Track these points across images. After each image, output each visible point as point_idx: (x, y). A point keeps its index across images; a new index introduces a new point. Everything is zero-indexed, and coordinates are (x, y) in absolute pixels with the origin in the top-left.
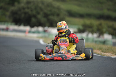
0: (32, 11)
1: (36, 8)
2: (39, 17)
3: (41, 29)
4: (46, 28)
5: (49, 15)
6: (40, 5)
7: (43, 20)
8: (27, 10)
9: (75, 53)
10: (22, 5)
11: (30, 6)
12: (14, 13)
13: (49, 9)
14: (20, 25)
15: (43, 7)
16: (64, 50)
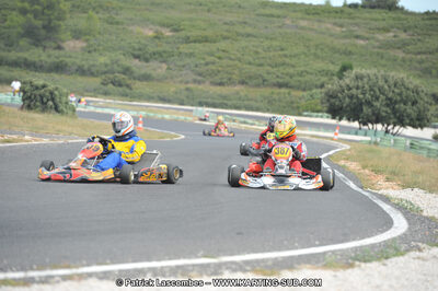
0: (364, 94)
1: (371, 90)
2: (377, 104)
3: (379, 127)
4: (390, 127)
5: (396, 102)
6: (381, 83)
7: (385, 110)
8: (354, 91)
10: (347, 81)
11: (360, 84)
12: (331, 96)
13: (396, 90)
14: (340, 120)
15: (386, 87)
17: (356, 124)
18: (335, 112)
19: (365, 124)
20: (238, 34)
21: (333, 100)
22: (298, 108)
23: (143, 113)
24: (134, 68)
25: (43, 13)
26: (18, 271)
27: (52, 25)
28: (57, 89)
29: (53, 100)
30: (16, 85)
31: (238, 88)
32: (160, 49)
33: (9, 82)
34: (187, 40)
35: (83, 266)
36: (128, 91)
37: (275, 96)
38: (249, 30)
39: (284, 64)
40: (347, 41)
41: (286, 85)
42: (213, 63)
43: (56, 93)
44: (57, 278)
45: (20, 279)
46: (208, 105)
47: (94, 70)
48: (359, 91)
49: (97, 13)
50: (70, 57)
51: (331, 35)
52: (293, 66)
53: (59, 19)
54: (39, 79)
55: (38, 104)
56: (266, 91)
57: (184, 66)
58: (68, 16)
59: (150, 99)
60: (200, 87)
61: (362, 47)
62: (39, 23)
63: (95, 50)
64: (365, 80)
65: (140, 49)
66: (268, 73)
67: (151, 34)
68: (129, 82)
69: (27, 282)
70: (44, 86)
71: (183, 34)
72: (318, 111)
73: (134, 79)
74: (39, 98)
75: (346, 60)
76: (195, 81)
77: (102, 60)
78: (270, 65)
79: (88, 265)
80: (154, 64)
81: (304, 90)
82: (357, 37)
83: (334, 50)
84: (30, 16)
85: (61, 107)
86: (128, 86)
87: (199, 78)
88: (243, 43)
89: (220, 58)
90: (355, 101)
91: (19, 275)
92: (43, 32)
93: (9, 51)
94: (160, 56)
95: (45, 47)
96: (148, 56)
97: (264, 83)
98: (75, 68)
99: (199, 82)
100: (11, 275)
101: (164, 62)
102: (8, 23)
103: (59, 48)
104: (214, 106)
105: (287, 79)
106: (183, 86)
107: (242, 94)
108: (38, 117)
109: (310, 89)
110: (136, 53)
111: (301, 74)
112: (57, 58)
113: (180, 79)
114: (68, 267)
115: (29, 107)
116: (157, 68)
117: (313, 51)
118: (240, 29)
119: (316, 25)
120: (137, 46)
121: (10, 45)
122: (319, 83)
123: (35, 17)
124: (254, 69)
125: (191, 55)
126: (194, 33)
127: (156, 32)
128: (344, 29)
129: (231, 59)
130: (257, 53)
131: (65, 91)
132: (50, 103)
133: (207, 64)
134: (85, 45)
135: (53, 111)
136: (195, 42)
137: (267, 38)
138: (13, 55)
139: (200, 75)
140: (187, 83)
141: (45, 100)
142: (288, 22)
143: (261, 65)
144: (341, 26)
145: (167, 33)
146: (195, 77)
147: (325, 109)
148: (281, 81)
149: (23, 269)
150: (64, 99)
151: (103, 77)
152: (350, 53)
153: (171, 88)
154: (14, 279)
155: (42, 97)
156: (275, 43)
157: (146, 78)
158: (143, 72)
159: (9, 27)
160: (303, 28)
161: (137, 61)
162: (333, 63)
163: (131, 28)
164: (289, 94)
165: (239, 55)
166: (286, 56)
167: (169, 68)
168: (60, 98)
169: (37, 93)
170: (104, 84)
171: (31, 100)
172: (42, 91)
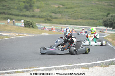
17: (111, 29)
18: (106, 26)
19: (114, 28)
20: (80, 6)
21: (105, 23)
22: (96, 25)
24: (53, 16)
25: (29, 2)
26: (21, 69)
27: (32, 5)
28: (33, 22)
29: (32, 25)
30: (22, 21)
31: (80, 20)
32: (59, 11)
33: (20, 20)
34: (67, 8)
35: (38, 67)
36: (51, 22)
37: (90, 22)
38: (83, 5)
39: (92, 13)
40: (109, 7)
41: (93, 19)
42: (73, 14)
43: (33, 23)
44: (31, 71)
45: (21, 71)
46: (72, 25)
47: (42, 16)
48: (112, 20)
49: (43, 2)
50: (36, 13)
51: (105, 5)
52: (94, 14)
53: (33, 4)
54: (28, 19)
55: (28, 26)
56: (87, 21)
57: (66, 15)
58: (35, 3)
59: (57, 23)
60: (70, 20)
61: (113, 8)
62: (28, 5)
63: (43, 11)
64: (114, 17)
65: (54, 11)
66: (88, 16)
67: (57, 7)
69: (23, 72)
70: (29, 21)
71: (65, 6)
72: (101, 25)
73: (53, 18)
74: (28, 24)
75: (108, 12)
76: (69, 19)
78: (88, 14)
79: (39, 67)
81: (97, 20)
82: (112, 6)
83: (105, 9)
84: (26, 3)
85: (34, 26)
86: (51, 20)
87: (70, 18)
88: (81, 8)
89: (75, 12)
90: (111, 22)
91: (21, 70)
92: (29, 7)
93: (21, 12)
94: (60, 12)
95: (30, 11)
96: (56, 12)
97: (87, 18)
98: (37, 16)
99: (70, 19)
100: (19, 70)
101: (61, 14)
102: (20, 5)
103: (33, 11)
104: (74, 25)
105: (93, 17)
106: (65, 20)
107: (81, 22)
108: (28, 29)
109: (99, 20)
110: (54, 12)
111: (96, 16)
112: (33, 14)
113: (64, 18)
114: (34, 68)
115: (26, 27)
116: (59, 16)
117: (100, 10)
118: (80, 5)
119: (100, 3)
120: (53, 10)
121: (21, 11)
122: (101, 18)
123: (27, 3)
124: (84, 15)
125: (67, 12)
126: (68, 6)
127: (58, 6)
128: (108, 4)
129: (78, 13)
130: (85, 11)
131: (35, 22)
132: (31, 26)
133: (72, 14)
134: (40, 10)
135: (32, 27)
136: (68, 8)
137: (87, 7)
138: (22, 13)
139: (70, 17)
140: (66, 19)
141: (30, 25)
142: (93, 2)
143: (86, 14)
144: (107, 3)
145: (61, 6)
146: (68, 17)
147: (103, 25)
148: (91, 18)
149: (22, 69)
150: (35, 24)
151: (45, 18)
152: (110, 10)
153: (62, 21)
154: (20, 71)
155: (29, 24)
156: (90, 8)
158: (55, 17)
159: (20, 6)
160: (97, 4)
161: (53, 14)
162: (105, 13)
163: (52, 5)
164: (94, 21)
165: (80, 11)
166: (92, 11)
167: (62, 16)
168: (34, 24)
169: (28, 23)
170: (45, 20)
171: (26, 25)
172: (29, 23)
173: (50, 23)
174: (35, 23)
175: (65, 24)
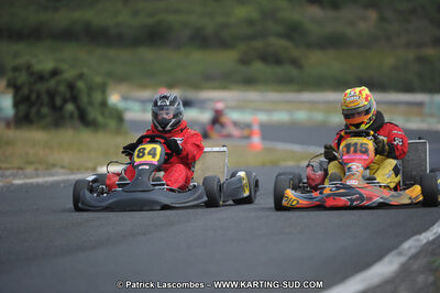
9: (392, 185)
16: (355, 177)
23: (263, 117)
28: (81, 76)
29: (75, 99)
36: (294, 72)
43: (81, 85)
54: (44, 60)
55: (45, 110)
68: (295, 53)
70: (55, 73)
73: (309, 46)
74: (45, 99)
77: (241, 12)
80: (349, 13)
85: (93, 113)
106: (411, 54)
115: (28, 120)
131: (98, 79)
132: (70, 107)
135: (77, 123)
140: (420, 45)
141: (58, 101)
150: (97, 97)
153: (386, 60)
155: (52, 95)
157: (334, 42)
158: (328, 30)
161: (315, 11)
167: (382, 19)
168: (89, 95)
169: (42, 87)
170: (244, 61)
171: (32, 105)
172: (52, 83)
173: (286, 83)
174: (103, 88)
175: (409, 89)
